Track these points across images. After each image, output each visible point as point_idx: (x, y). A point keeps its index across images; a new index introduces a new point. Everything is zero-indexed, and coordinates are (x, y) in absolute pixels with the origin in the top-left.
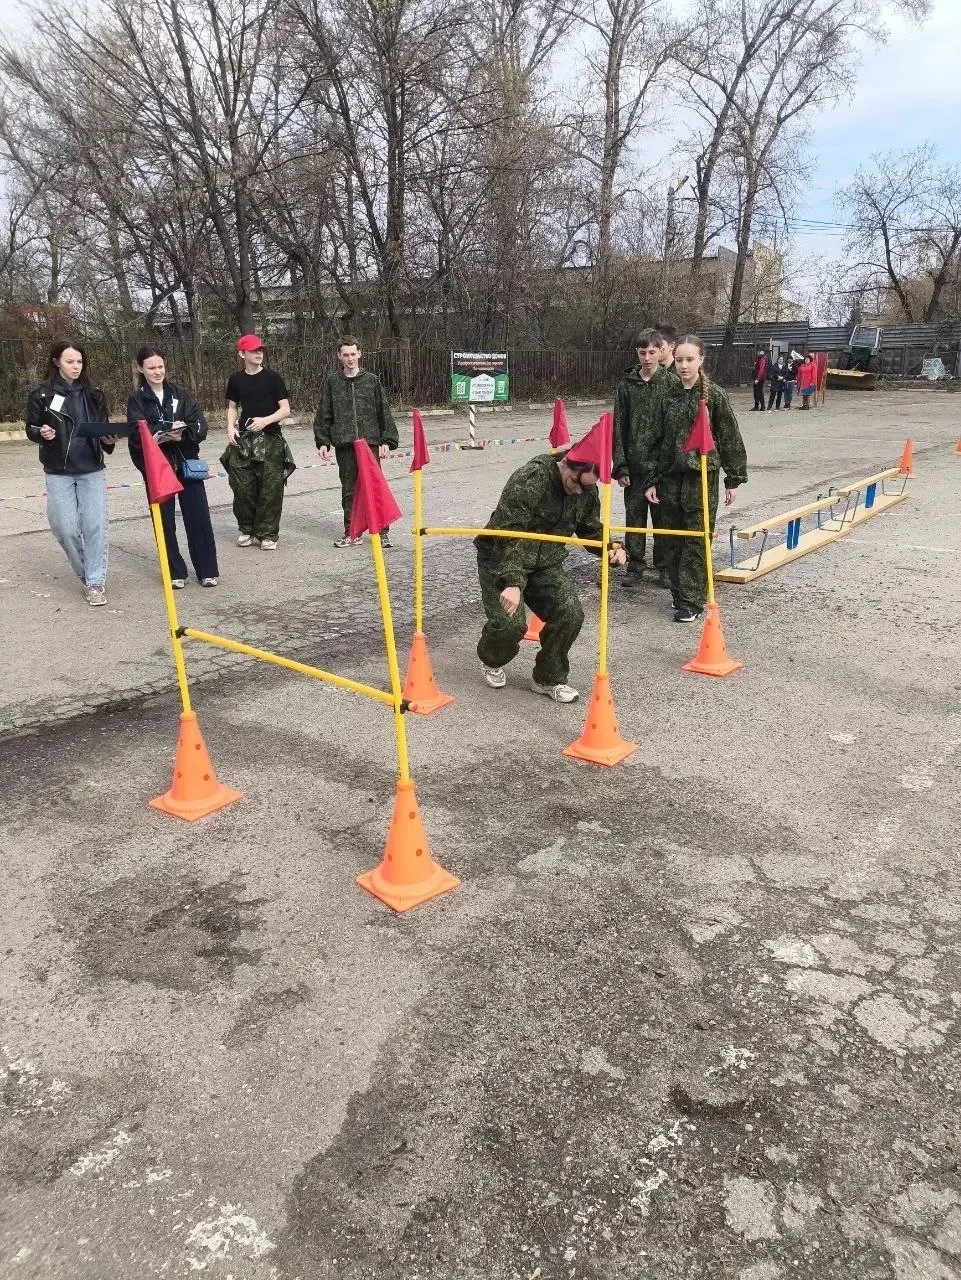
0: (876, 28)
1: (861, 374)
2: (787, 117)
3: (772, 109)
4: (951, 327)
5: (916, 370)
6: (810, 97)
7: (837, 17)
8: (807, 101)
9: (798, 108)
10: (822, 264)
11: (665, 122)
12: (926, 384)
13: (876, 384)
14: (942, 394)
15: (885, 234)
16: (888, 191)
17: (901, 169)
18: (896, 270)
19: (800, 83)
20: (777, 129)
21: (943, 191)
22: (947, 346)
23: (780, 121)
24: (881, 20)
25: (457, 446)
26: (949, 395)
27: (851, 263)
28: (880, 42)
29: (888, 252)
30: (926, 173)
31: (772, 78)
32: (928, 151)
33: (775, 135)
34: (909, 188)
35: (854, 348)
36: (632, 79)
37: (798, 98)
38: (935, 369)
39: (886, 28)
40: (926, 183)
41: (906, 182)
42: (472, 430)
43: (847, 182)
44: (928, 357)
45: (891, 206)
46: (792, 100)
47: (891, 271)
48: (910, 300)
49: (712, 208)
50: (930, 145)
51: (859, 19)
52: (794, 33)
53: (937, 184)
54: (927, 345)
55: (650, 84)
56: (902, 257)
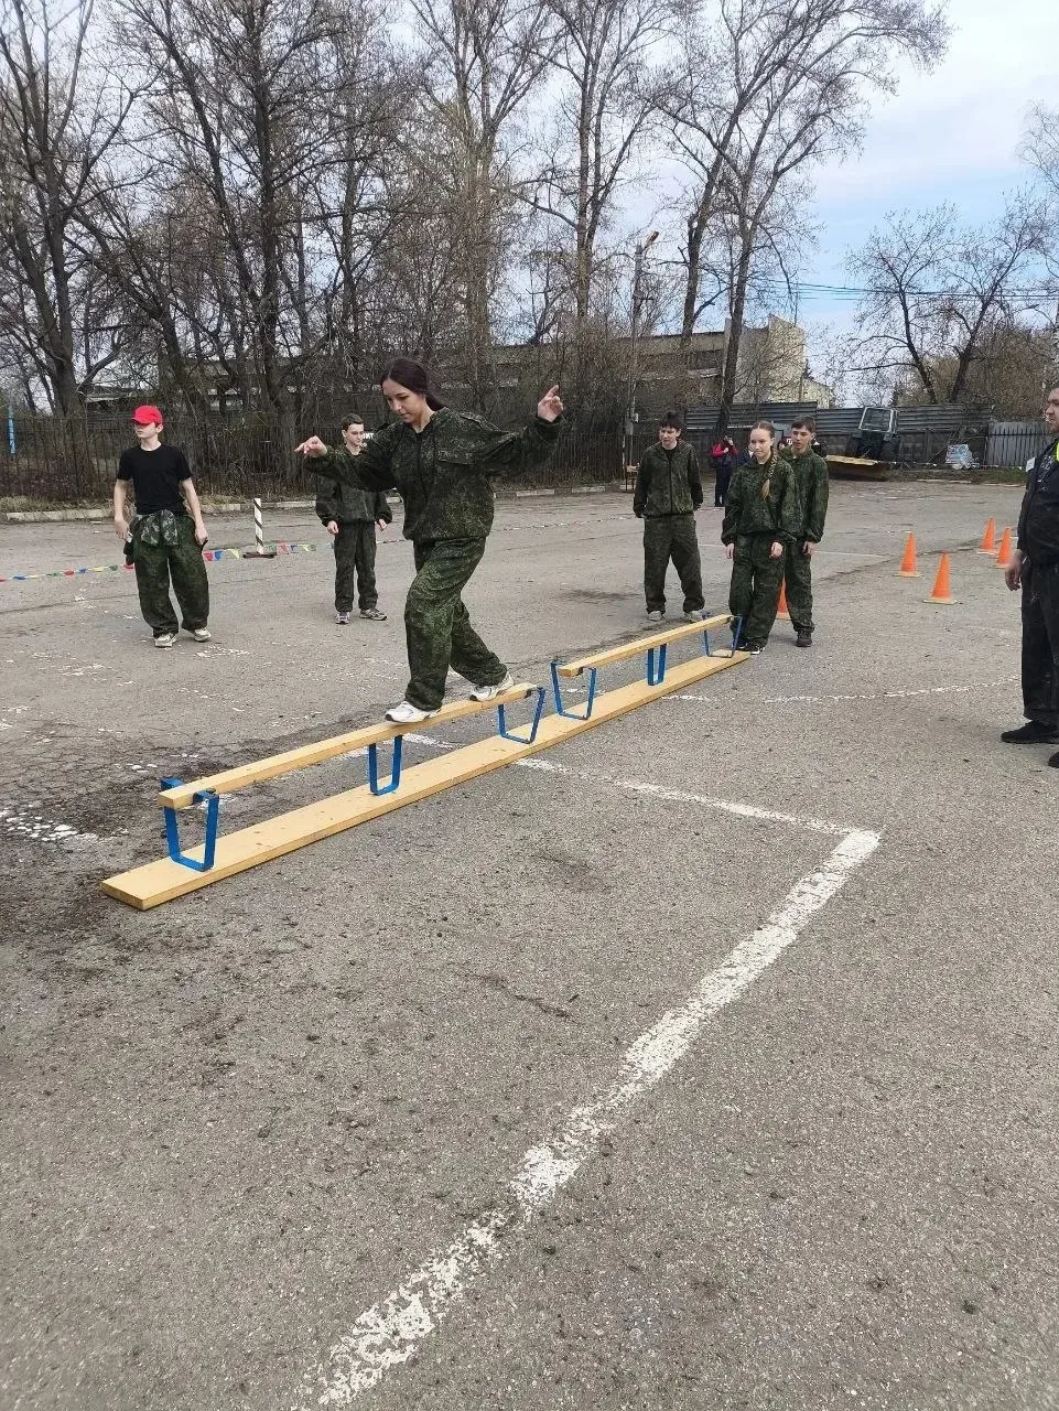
0: (883, 75)
1: (870, 463)
2: (784, 171)
3: (767, 162)
4: (979, 409)
5: (939, 457)
6: (809, 149)
7: (838, 61)
8: (806, 153)
9: (797, 161)
10: (830, 336)
11: (651, 176)
12: (951, 475)
13: (888, 474)
14: (965, 486)
15: (904, 304)
16: (906, 256)
17: (919, 230)
18: (917, 344)
19: (799, 134)
20: (773, 184)
21: (967, 256)
22: (975, 431)
23: (777, 174)
24: (888, 66)
25: (236, 553)
26: (971, 487)
27: (864, 335)
28: (889, 91)
29: (907, 324)
30: (946, 235)
31: (765, 127)
32: (948, 214)
33: (771, 191)
34: (929, 253)
35: (864, 432)
36: (615, 128)
37: (797, 150)
38: (960, 457)
39: (894, 75)
40: (948, 248)
41: (923, 247)
42: (259, 532)
43: (860, 244)
44: (952, 443)
45: (910, 272)
46: (791, 152)
47: (910, 346)
48: (932, 378)
49: (703, 272)
50: (948, 206)
51: (863, 65)
52: (788, 79)
53: (960, 249)
54: (952, 428)
55: (635, 135)
56: (924, 329)
